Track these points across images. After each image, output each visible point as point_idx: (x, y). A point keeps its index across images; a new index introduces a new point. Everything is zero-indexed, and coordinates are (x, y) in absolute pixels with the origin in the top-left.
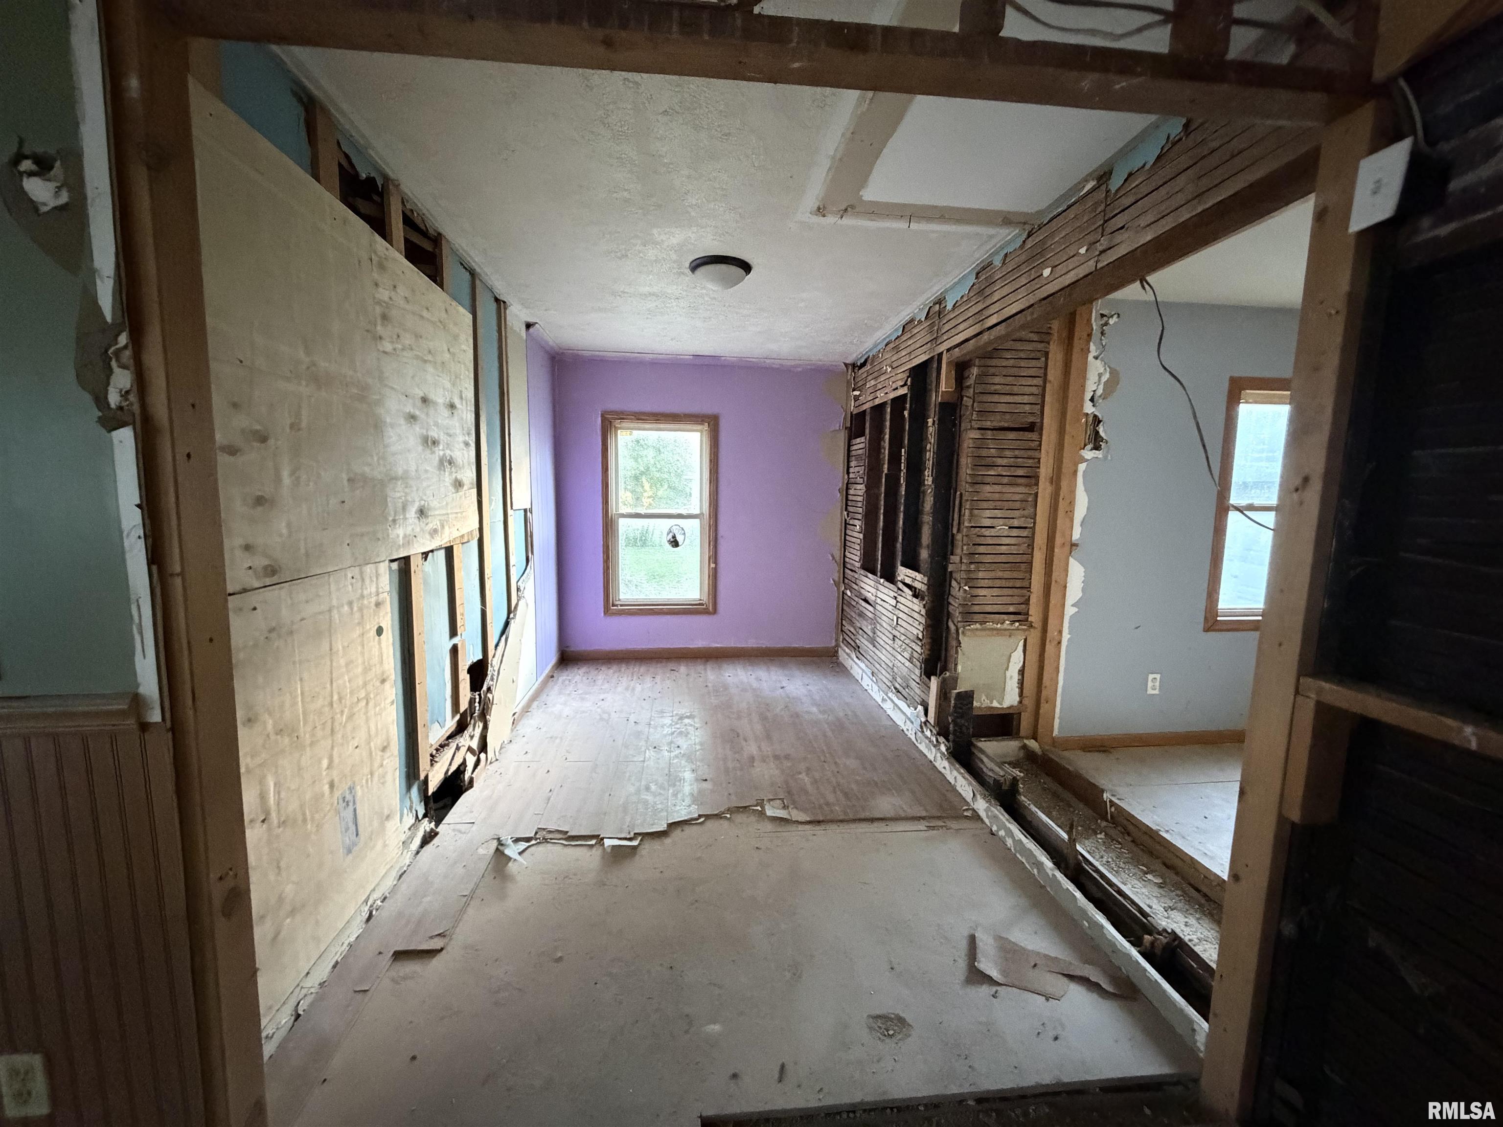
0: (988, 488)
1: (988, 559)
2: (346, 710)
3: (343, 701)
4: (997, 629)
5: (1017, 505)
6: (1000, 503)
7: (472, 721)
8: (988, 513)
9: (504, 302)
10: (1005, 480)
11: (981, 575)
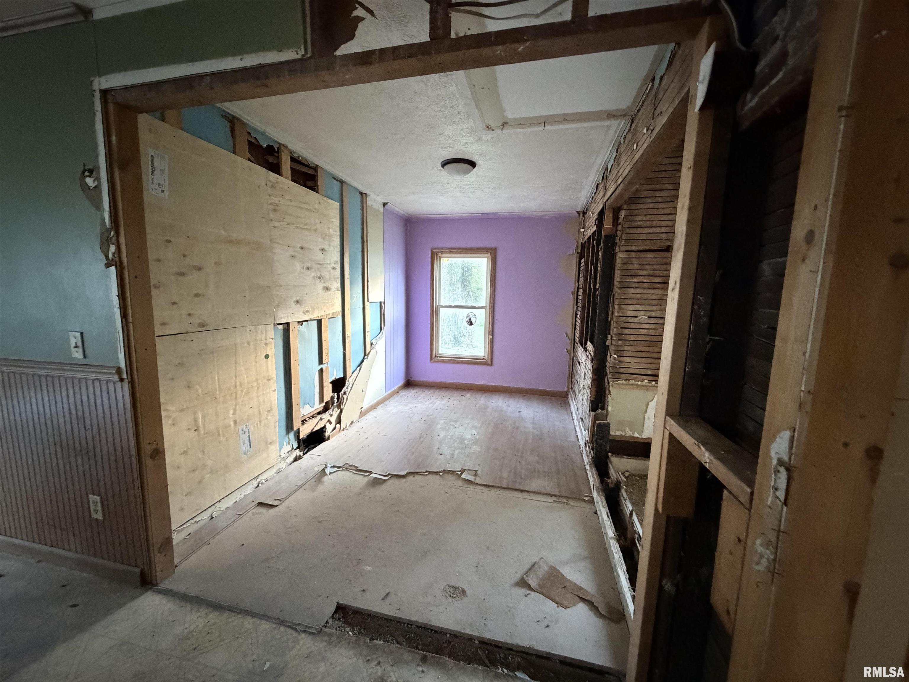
0: (632, 291)
1: (632, 338)
2: (245, 390)
3: (243, 386)
4: (637, 385)
5: (655, 302)
6: (641, 301)
7: (332, 408)
8: (632, 307)
9: (366, 194)
10: (645, 285)
11: (627, 348)
